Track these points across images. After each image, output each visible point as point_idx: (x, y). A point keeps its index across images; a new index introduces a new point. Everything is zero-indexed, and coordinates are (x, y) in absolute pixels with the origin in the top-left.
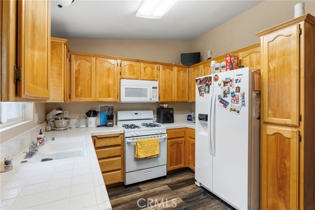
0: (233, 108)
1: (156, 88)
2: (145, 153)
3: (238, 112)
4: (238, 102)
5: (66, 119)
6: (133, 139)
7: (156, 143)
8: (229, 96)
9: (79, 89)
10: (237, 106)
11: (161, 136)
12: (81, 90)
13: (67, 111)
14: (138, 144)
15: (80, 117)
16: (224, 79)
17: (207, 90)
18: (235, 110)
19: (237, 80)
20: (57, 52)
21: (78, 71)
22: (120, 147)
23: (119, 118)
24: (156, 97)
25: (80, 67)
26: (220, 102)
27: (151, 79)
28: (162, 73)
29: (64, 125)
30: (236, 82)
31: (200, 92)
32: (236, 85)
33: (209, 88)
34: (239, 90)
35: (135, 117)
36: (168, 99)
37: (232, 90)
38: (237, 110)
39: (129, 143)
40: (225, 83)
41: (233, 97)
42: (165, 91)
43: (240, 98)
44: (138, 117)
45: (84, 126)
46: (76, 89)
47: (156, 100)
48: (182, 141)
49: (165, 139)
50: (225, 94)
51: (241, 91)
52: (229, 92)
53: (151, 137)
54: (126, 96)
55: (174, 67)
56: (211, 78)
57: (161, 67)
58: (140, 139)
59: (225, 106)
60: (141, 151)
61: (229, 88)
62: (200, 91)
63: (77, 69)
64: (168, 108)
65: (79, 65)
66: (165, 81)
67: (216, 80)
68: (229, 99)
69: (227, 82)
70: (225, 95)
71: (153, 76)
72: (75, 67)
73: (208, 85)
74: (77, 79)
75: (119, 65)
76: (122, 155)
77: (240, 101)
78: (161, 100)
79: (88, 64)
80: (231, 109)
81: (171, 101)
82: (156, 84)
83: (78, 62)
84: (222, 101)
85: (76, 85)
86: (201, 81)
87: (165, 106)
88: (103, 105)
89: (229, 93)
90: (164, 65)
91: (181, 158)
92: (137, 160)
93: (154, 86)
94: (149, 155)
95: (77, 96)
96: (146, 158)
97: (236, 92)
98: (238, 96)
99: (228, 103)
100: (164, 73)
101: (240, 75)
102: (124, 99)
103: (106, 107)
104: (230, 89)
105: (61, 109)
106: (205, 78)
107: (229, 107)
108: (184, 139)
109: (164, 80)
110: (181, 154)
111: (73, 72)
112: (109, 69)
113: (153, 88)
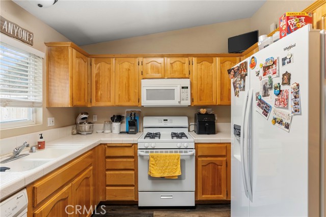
0: (279, 118)
1: (187, 88)
2: (160, 171)
3: (287, 126)
4: (286, 106)
5: (89, 123)
6: (147, 152)
7: (176, 161)
8: (272, 92)
9: (99, 93)
10: (285, 113)
11: (186, 152)
12: (101, 94)
13: (96, 116)
14: (152, 159)
15: (105, 122)
16: (263, 63)
17: (242, 86)
18: (281, 122)
19: (284, 59)
20: (64, 57)
21: (98, 75)
22: (133, 160)
23: (145, 124)
24: (187, 100)
25: (100, 70)
26: (259, 105)
27: (181, 76)
28: (196, 67)
29: (87, 129)
30: (284, 64)
31: (235, 90)
32: (283, 70)
33: (244, 81)
34: (289, 79)
35: (163, 124)
36: (206, 102)
37: (277, 80)
38: (284, 122)
39: (142, 156)
40: (266, 68)
41: (278, 95)
42: (202, 91)
43: (291, 96)
44: (168, 124)
45: (109, 131)
46: (97, 93)
47: (187, 103)
48: (221, 161)
49: (192, 156)
50: (265, 90)
51: (292, 81)
52: (271, 84)
53: (171, 152)
54: (147, 100)
55: (214, 59)
56: (246, 63)
57: (195, 60)
58: (156, 152)
59: (266, 113)
60: (155, 168)
61: (270, 77)
62: (235, 87)
63: (97, 72)
64: (206, 114)
65: (99, 68)
66: (201, 77)
67: (253, 65)
68: (271, 99)
69: (268, 67)
70: (265, 92)
71: (184, 73)
72: (95, 71)
73: (243, 77)
74: (97, 82)
75: (140, 64)
76: (135, 169)
77: (291, 103)
78: (195, 103)
79: (107, 66)
80: (275, 119)
81: (212, 104)
82: (186, 82)
83: (98, 65)
84: (261, 103)
85: (97, 89)
86: (235, 72)
87: (203, 111)
88: (130, 110)
89: (271, 88)
90: (199, 56)
91: (220, 185)
92: (151, 178)
93: (183, 86)
94: (165, 175)
95: (97, 100)
96: (163, 178)
97: (283, 84)
98: (287, 92)
99: (270, 107)
100: (199, 67)
101: (290, 47)
102: (145, 102)
103: (133, 111)
104: (273, 80)
105: (86, 114)
106: (241, 64)
107: (271, 115)
108: (225, 159)
109: (199, 77)
110: (220, 180)
111: (94, 75)
112: (129, 70)
113: (183, 88)
